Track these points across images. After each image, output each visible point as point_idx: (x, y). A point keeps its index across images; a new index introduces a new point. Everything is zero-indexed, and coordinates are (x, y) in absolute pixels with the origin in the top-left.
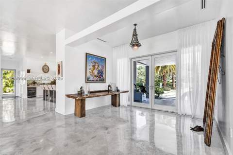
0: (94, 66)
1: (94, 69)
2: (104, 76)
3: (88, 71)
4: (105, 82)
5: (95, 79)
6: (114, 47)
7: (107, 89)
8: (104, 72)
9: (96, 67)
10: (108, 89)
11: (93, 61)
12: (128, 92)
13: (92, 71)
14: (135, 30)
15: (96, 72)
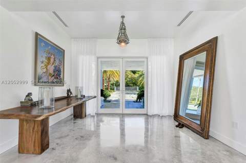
0: (49, 59)
1: (49, 63)
2: (62, 76)
3: (39, 65)
4: (63, 86)
5: (51, 79)
6: (74, 38)
7: (66, 95)
8: (62, 70)
9: (52, 60)
10: (68, 94)
11: (47, 49)
12: (95, 97)
13: (46, 66)
14: (123, 23)
15: (51, 69)
